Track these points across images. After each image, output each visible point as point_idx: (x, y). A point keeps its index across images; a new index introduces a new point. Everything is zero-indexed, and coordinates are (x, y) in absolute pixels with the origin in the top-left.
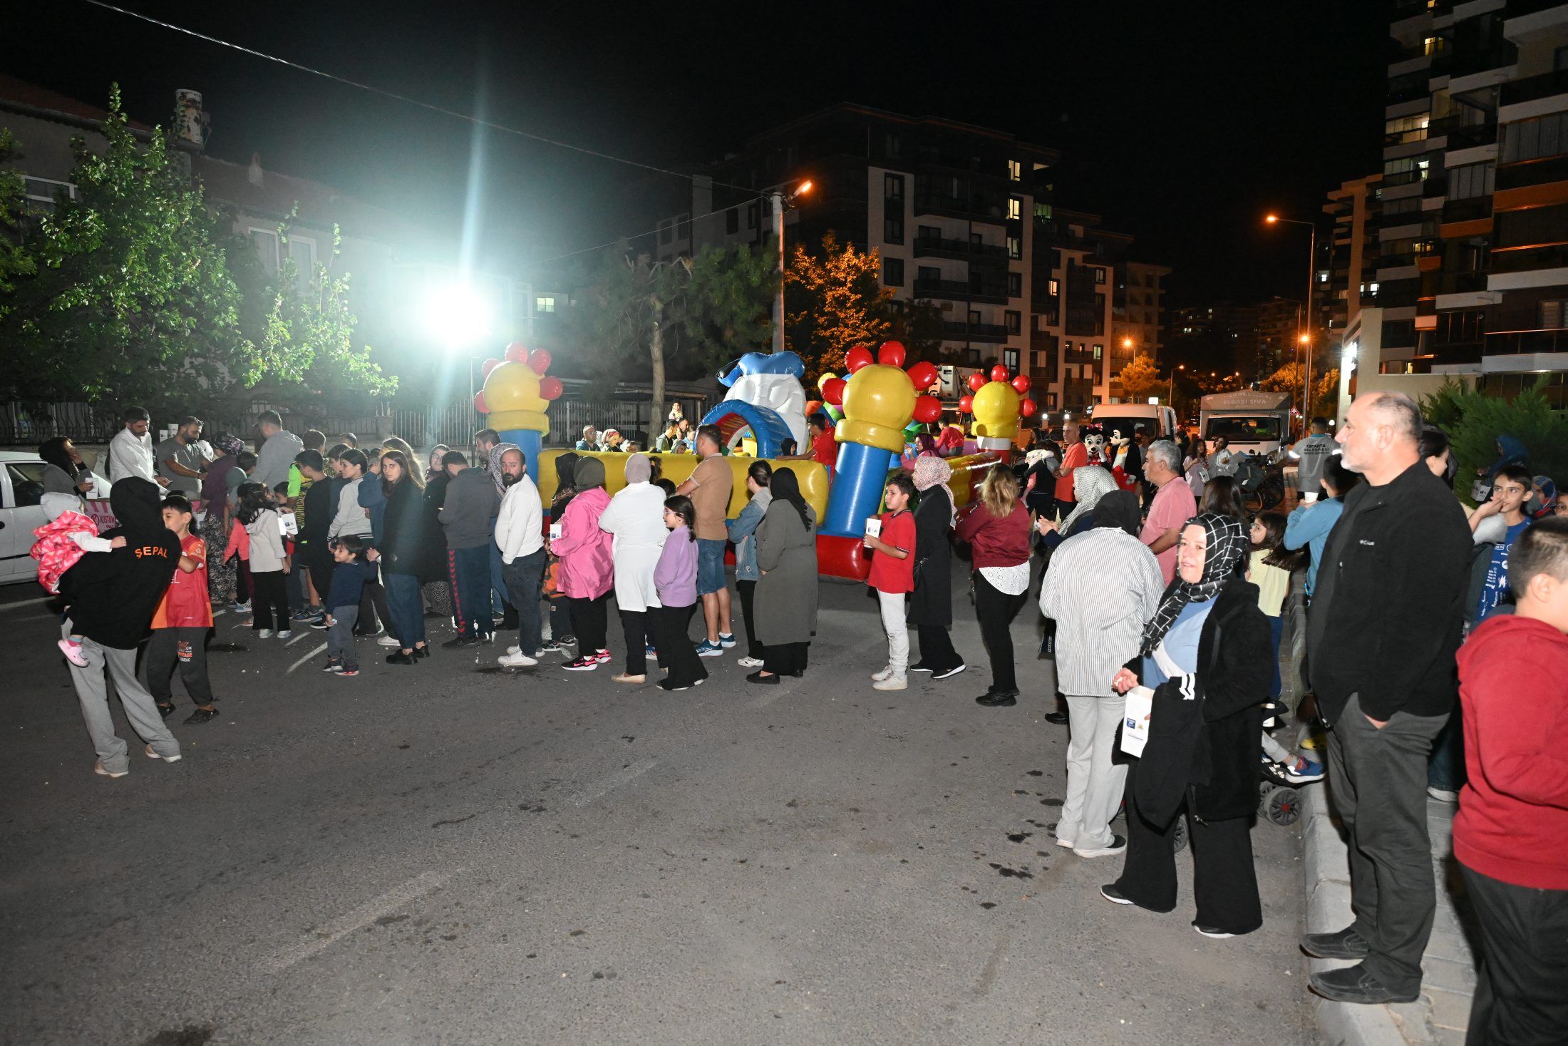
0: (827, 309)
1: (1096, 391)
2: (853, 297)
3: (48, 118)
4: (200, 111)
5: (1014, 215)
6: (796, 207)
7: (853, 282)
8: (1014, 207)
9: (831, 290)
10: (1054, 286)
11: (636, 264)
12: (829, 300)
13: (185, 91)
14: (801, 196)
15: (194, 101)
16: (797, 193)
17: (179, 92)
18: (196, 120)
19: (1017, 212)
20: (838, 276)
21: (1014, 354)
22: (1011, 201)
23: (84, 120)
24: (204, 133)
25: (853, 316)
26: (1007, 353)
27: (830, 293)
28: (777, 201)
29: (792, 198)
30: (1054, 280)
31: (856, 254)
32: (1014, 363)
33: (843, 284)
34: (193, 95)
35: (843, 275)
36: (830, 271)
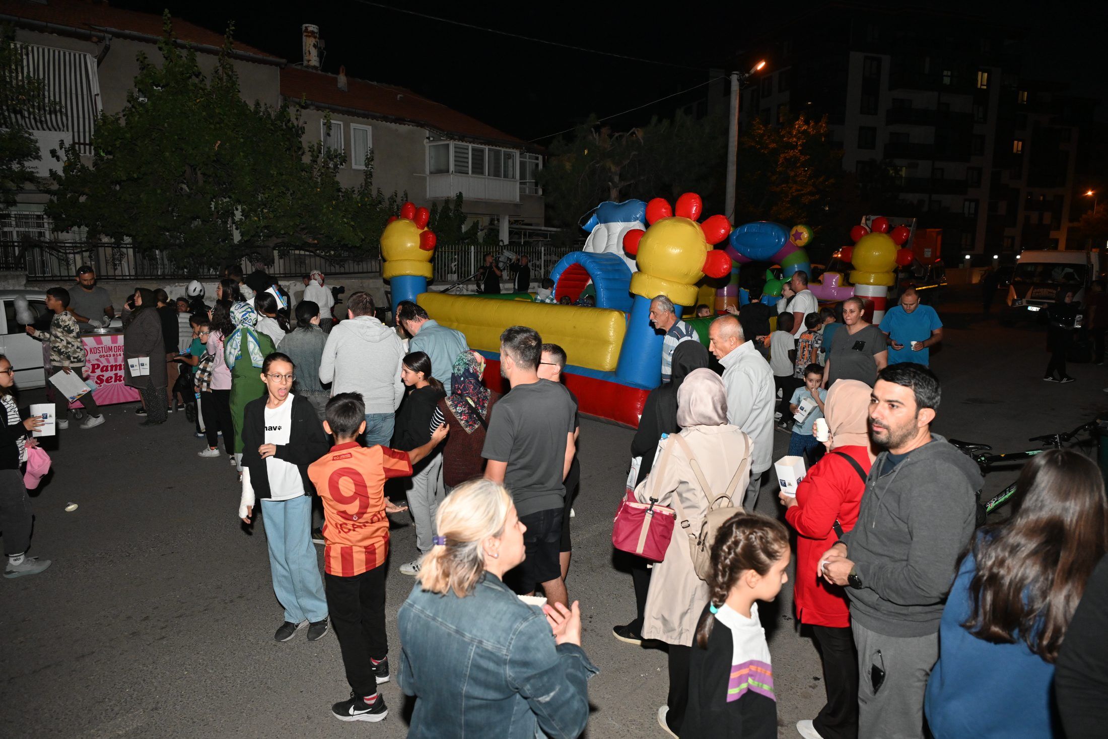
0: (779, 169)
1: (1053, 234)
2: (803, 158)
3: (126, 37)
4: (317, 40)
5: (981, 85)
6: (752, 84)
7: (803, 145)
8: (982, 78)
9: (784, 153)
10: (1018, 146)
11: (600, 135)
12: (781, 161)
13: (307, 25)
14: (757, 72)
15: (313, 32)
16: (752, 71)
17: (304, 25)
18: (315, 46)
19: (985, 82)
20: (791, 140)
21: (973, 205)
22: (980, 73)
23: (200, 46)
24: (320, 55)
25: (801, 173)
26: (967, 203)
27: (782, 156)
28: (734, 79)
29: (747, 75)
30: (1019, 140)
31: (807, 122)
32: (972, 211)
33: (794, 147)
34: (313, 28)
35: (795, 139)
36: (783, 136)
